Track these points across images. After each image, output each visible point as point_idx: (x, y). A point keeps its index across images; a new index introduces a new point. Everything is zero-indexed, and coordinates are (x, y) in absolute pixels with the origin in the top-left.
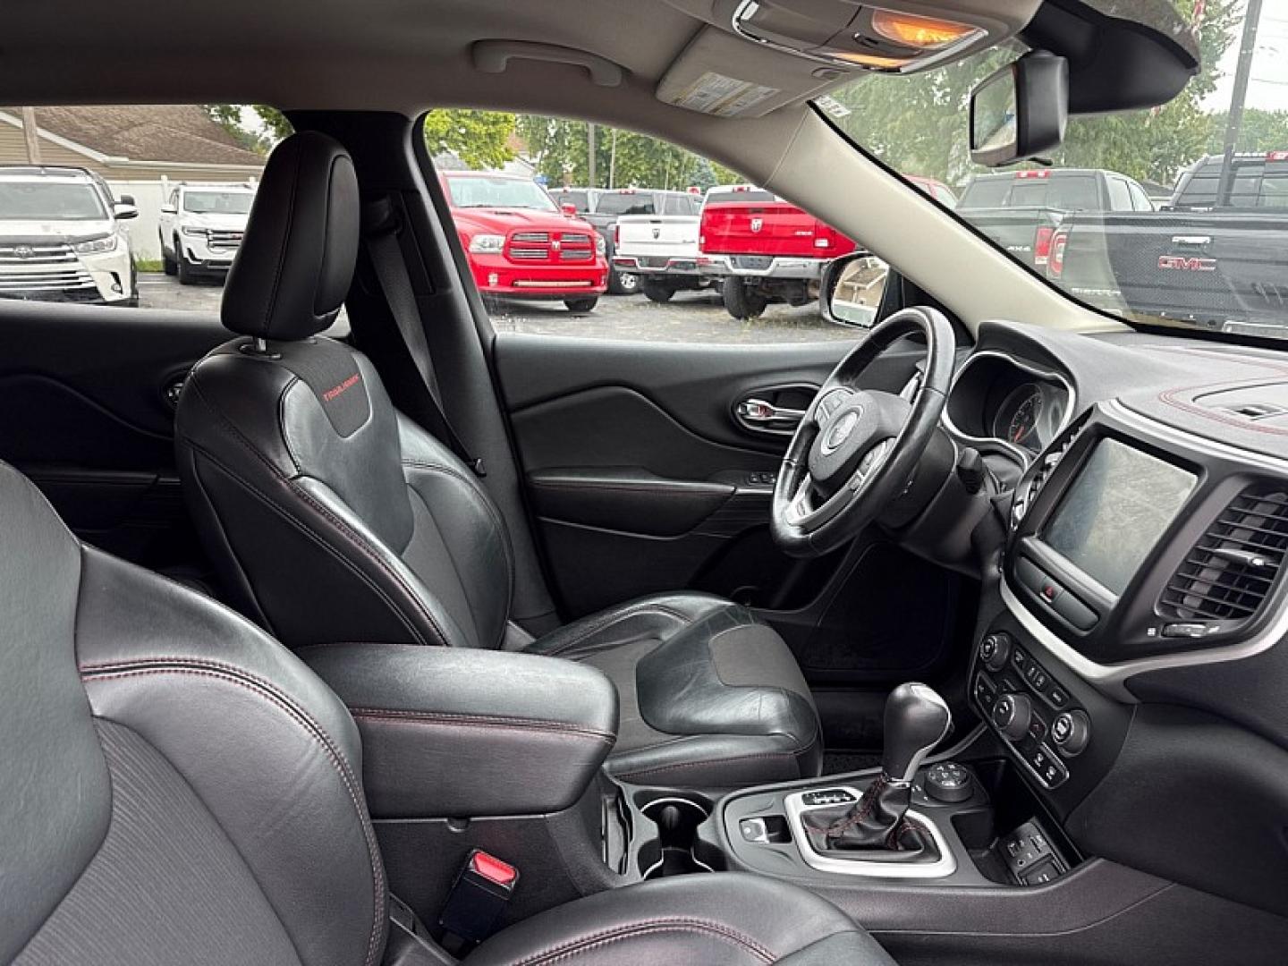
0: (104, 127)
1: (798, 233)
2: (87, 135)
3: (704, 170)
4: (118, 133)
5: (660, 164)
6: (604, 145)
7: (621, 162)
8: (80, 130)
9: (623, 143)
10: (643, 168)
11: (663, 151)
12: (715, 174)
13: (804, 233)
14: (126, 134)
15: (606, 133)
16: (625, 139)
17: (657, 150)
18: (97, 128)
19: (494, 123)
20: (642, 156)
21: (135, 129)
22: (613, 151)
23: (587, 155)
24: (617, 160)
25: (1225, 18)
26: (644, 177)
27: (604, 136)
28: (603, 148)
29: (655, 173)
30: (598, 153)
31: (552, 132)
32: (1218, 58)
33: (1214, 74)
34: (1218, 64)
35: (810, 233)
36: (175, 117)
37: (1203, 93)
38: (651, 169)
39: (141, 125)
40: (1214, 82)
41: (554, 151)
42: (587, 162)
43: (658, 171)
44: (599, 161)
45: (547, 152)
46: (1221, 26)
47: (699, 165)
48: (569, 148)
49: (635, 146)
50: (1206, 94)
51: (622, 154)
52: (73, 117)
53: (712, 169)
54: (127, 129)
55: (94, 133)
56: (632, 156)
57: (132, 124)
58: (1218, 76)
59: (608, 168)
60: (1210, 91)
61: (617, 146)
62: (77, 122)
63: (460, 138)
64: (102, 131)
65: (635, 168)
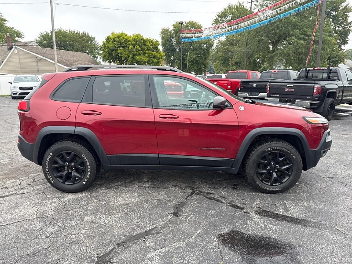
0: (70, 62)
1: (224, 85)
2: (67, 64)
3: (211, 67)
4: (73, 63)
5: (199, 67)
6: (185, 62)
7: (189, 66)
8: (65, 63)
9: (190, 62)
10: (195, 68)
11: (200, 63)
12: (214, 68)
13: (225, 85)
14: (75, 63)
15: (186, 59)
16: (191, 61)
17: (199, 63)
18: (69, 62)
19: (158, 59)
20: (195, 64)
21: (77, 62)
22: (187, 64)
23: (180, 65)
24: (188, 66)
25: (350, 25)
26: (196, 70)
27: (185, 60)
28: (185, 63)
29: (198, 69)
30: (183, 64)
31: (172, 59)
32: (348, 35)
33: (347, 39)
34: (348, 37)
35: (226, 85)
36: (85, 59)
37: (345, 44)
38: (197, 68)
39: (78, 61)
40: (348, 42)
41: (172, 64)
42: (180, 67)
43: (199, 68)
44: (184, 66)
45: (171, 64)
46: (349, 27)
47: (210, 66)
48: (176, 63)
49: (193, 62)
50: (345, 45)
51: (190, 64)
52: (64, 60)
53: (213, 67)
54: (75, 62)
55: (68, 63)
56: (192, 65)
57: (76, 61)
58: (348, 40)
59: (186, 68)
60: (346, 44)
61: (188, 62)
62: (65, 61)
63: (151, 63)
64: (70, 63)
65: (193, 68)
